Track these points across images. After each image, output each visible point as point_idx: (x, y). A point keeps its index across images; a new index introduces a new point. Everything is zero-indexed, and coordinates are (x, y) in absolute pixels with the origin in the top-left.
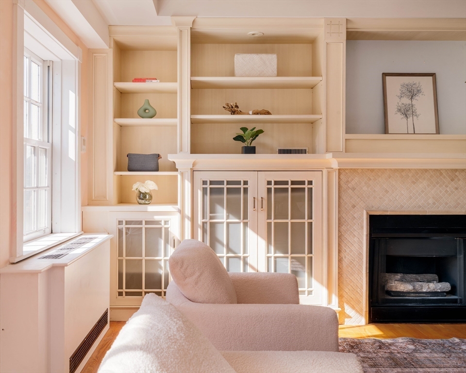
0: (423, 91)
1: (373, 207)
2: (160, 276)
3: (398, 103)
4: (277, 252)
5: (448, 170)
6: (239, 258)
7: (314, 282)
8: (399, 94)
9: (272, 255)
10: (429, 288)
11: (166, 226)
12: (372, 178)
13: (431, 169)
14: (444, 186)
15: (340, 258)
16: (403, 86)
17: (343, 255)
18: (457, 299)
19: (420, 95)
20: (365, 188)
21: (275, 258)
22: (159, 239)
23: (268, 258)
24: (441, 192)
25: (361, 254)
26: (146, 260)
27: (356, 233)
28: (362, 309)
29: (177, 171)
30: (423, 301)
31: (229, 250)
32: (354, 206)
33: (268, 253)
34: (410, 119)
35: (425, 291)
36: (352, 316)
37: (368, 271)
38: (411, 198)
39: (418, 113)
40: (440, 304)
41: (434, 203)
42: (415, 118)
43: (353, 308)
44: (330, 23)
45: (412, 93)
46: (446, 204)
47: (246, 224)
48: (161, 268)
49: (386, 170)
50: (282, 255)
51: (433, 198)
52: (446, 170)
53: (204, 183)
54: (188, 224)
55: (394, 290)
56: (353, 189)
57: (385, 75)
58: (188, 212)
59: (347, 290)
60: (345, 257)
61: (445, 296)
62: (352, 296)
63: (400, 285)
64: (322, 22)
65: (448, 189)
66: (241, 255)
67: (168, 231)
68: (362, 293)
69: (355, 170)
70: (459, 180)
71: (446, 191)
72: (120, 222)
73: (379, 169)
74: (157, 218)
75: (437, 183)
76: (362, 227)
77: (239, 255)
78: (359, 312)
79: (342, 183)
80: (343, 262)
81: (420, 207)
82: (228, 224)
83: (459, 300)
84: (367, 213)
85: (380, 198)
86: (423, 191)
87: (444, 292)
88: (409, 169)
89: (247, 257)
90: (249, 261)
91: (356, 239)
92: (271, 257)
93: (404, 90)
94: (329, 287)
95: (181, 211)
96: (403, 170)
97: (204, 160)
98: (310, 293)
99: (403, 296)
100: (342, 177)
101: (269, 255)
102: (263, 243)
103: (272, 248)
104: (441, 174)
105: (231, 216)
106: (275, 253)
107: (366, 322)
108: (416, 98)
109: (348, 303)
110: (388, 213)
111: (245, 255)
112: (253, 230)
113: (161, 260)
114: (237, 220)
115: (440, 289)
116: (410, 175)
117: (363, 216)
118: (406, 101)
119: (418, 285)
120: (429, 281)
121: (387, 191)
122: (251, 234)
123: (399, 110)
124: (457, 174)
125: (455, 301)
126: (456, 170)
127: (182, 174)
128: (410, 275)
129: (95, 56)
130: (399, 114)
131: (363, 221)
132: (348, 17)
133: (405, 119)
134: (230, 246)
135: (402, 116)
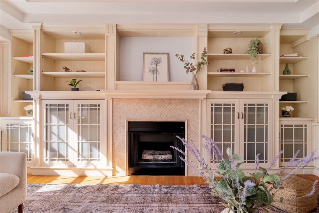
0: (162, 61)
1: (130, 117)
2: (27, 151)
3: (150, 67)
4: (83, 139)
5: (167, 99)
6: (64, 142)
7: (101, 155)
8: (151, 63)
9: (80, 141)
10: (161, 158)
11: (30, 127)
12: (129, 103)
13: (159, 99)
14: (165, 107)
15: (113, 143)
16: (153, 59)
17: (115, 141)
18: (173, 163)
19: (161, 63)
20: (126, 108)
21: (82, 143)
22: (27, 133)
23: (79, 143)
24: (164, 110)
25: (124, 141)
26: (20, 143)
27: (121, 131)
28: (125, 168)
29: (33, 100)
30: (157, 164)
31: (59, 138)
32: (120, 117)
33: (79, 140)
34: (155, 75)
35: (159, 159)
36: (120, 172)
37: (127, 149)
38: (149, 113)
39: (159, 72)
40: (165, 166)
41: (160, 116)
42: (157, 74)
43: (120, 167)
44: (108, 26)
45: (157, 62)
46: (167, 116)
47: (67, 126)
48: (27, 147)
49: (136, 99)
50: (85, 141)
51: (160, 113)
52: (166, 99)
53: (47, 105)
54: (38, 126)
55: (144, 158)
56: (120, 109)
57: (144, 53)
58: (38, 120)
59: (117, 159)
60: (116, 143)
61: (170, 162)
62: (120, 162)
63: (148, 156)
64: (104, 26)
65: (167, 109)
66: (65, 141)
67: (31, 129)
68: (125, 160)
69: (121, 99)
70: (173, 104)
71: (167, 110)
72: (8, 125)
73: (133, 99)
74: (25, 122)
75: (162, 106)
76: (125, 128)
77: (64, 141)
78: (123, 170)
79: (114, 105)
80: (115, 145)
81: (153, 117)
82: (59, 126)
83: (174, 164)
84: (127, 121)
85: (134, 113)
86: (155, 110)
87: (169, 160)
88: (148, 99)
89: (68, 142)
90: (69, 144)
91: (121, 134)
92: (80, 142)
93: (153, 61)
94: (107, 157)
95: (35, 120)
96: (145, 99)
97: (47, 94)
98: (99, 160)
99: (149, 162)
100: (114, 102)
101: (79, 141)
102: (76, 135)
103: (80, 138)
104: (164, 101)
105: (60, 122)
106: (82, 140)
107: (126, 175)
108: (159, 65)
109: (118, 165)
110: (138, 121)
111: (67, 141)
112: (71, 129)
113: (27, 143)
114: (63, 124)
115: (167, 158)
116: (148, 102)
117: (125, 122)
118: (154, 66)
119: (156, 156)
120: (166, 154)
121: (137, 110)
122: (70, 131)
123: (150, 71)
124: (172, 101)
125: (172, 164)
126: (171, 99)
127: (35, 101)
128: (157, 151)
129: (3, 44)
130: (150, 72)
131: (125, 125)
132: (117, 23)
133: (153, 75)
134: (60, 137)
135: (152, 74)
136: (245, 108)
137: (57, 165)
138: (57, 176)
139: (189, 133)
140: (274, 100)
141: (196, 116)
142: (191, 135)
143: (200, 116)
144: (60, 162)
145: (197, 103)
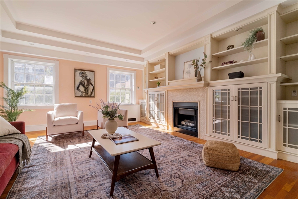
7: (164, 118)
8: (187, 68)
10: (189, 124)
12: (173, 92)
20: (172, 95)
28: (172, 127)
32: (170, 100)
36: (170, 128)
37: (173, 117)
39: (191, 72)
42: (190, 74)
43: (170, 126)
46: (189, 99)
51: (186, 97)
52: (188, 89)
53: (149, 94)
57: (185, 63)
59: (169, 121)
63: (183, 122)
66: (154, 110)
70: (192, 92)
79: (168, 94)
80: (168, 114)
81: (183, 100)
84: (172, 102)
85: (175, 98)
94: (166, 119)
100: (168, 92)
101: (157, 111)
103: (158, 109)
107: (172, 130)
108: (191, 68)
109: (169, 124)
112: (155, 105)
115: (192, 125)
116: (181, 91)
119: (187, 123)
121: (176, 96)
123: (187, 72)
133: (188, 75)
136: (239, 92)
137: (152, 120)
138: (151, 125)
139: (200, 110)
140: (268, 83)
141: (204, 99)
142: (201, 112)
143: (206, 99)
144: (153, 119)
145: (205, 90)
